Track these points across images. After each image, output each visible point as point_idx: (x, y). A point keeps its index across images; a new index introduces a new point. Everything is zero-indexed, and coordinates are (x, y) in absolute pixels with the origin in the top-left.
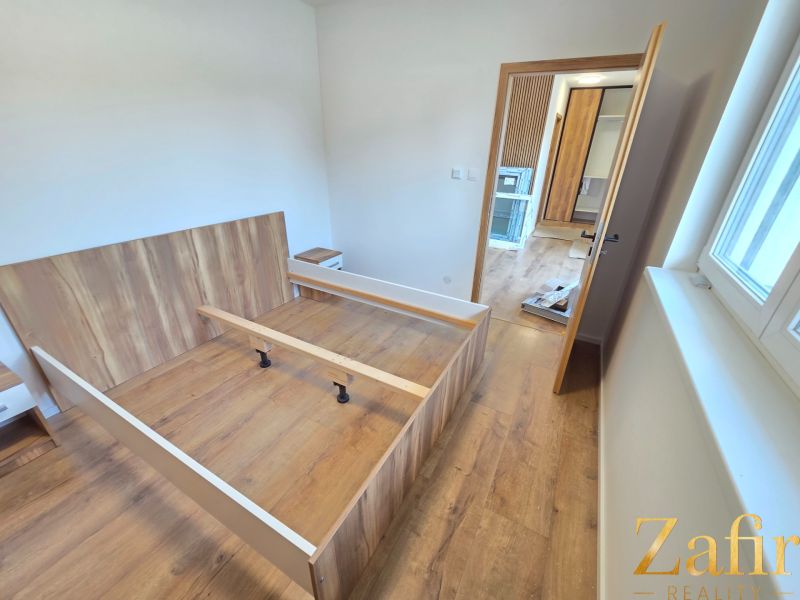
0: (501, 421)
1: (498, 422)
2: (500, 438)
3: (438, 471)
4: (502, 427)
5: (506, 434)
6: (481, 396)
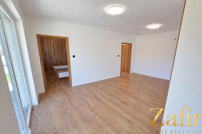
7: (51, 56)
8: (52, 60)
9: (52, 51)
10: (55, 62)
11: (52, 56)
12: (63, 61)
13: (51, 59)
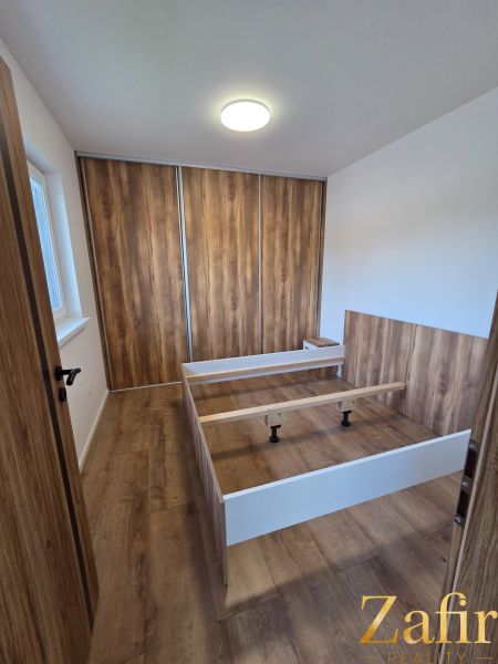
0: (158, 502)
1: (161, 498)
2: (155, 487)
3: (183, 447)
4: (155, 497)
5: (150, 494)
6: (188, 514)
7: (178, 293)
8: (178, 321)
9: (180, 266)
10: (195, 330)
11: (183, 298)
12: (235, 326)
13: (178, 314)
